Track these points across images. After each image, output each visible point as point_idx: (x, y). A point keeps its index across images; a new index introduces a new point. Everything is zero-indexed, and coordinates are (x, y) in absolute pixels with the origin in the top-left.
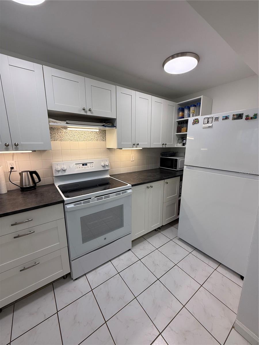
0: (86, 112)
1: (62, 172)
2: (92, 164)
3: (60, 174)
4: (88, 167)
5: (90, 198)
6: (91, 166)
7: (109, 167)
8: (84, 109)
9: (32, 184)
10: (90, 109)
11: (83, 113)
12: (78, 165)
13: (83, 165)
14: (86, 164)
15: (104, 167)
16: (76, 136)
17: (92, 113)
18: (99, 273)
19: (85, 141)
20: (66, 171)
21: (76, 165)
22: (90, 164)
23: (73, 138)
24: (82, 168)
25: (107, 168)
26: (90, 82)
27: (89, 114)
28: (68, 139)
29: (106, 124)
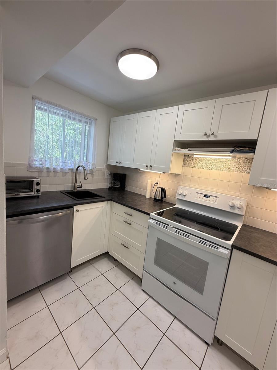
0: (209, 137)
1: (182, 196)
2: (216, 199)
3: (180, 197)
4: (209, 200)
5: (168, 225)
6: (214, 200)
7: (242, 211)
8: (205, 135)
10: (213, 133)
12: (199, 195)
13: (205, 196)
14: (208, 197)
15: (233, 207)
16: (209, 165)
19: (219, 170)
20: (186, 197)
21: (197, 194)
22: (214, 198)
23: (205, 166)
24: (202, 199)
25: (237, 211)
27: (212, 138)
28: (200, 167)
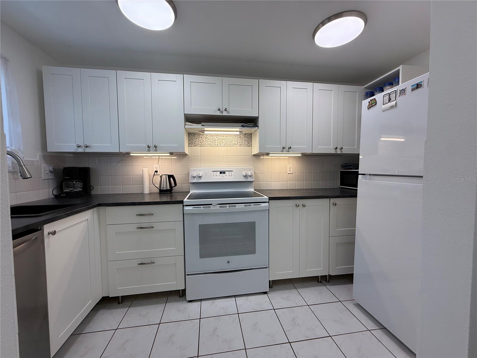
0: (222, 112)
1: (197, 179)
2: (231, 173)
3: (195, 181)
4: (226, 176)
5: (211, 205)
6: (230, 174)
7: (253, 178)
8: (219, 110)
9: (168, 188)
10: (226, 108)
11: (218, 113)
12: (215, 173)
13: (221, 173)
14: (224, 173)
15: (246, 176)
16: (216, 142)
17: (228, 112)
18: (216, 305)
19: (226, 146)
20: (202, 178)
21: (213, 172)
22: (229, 173)
23: (213, 144)
24: (219, 176)
25: (249, 179)
26: (227, 80)
27: (225, 114)
28: (208, 145)
29: (246, 124)
